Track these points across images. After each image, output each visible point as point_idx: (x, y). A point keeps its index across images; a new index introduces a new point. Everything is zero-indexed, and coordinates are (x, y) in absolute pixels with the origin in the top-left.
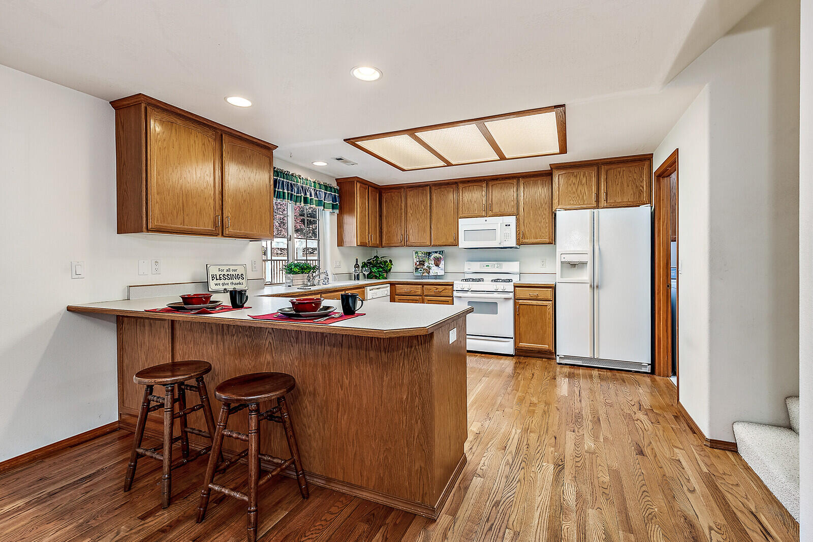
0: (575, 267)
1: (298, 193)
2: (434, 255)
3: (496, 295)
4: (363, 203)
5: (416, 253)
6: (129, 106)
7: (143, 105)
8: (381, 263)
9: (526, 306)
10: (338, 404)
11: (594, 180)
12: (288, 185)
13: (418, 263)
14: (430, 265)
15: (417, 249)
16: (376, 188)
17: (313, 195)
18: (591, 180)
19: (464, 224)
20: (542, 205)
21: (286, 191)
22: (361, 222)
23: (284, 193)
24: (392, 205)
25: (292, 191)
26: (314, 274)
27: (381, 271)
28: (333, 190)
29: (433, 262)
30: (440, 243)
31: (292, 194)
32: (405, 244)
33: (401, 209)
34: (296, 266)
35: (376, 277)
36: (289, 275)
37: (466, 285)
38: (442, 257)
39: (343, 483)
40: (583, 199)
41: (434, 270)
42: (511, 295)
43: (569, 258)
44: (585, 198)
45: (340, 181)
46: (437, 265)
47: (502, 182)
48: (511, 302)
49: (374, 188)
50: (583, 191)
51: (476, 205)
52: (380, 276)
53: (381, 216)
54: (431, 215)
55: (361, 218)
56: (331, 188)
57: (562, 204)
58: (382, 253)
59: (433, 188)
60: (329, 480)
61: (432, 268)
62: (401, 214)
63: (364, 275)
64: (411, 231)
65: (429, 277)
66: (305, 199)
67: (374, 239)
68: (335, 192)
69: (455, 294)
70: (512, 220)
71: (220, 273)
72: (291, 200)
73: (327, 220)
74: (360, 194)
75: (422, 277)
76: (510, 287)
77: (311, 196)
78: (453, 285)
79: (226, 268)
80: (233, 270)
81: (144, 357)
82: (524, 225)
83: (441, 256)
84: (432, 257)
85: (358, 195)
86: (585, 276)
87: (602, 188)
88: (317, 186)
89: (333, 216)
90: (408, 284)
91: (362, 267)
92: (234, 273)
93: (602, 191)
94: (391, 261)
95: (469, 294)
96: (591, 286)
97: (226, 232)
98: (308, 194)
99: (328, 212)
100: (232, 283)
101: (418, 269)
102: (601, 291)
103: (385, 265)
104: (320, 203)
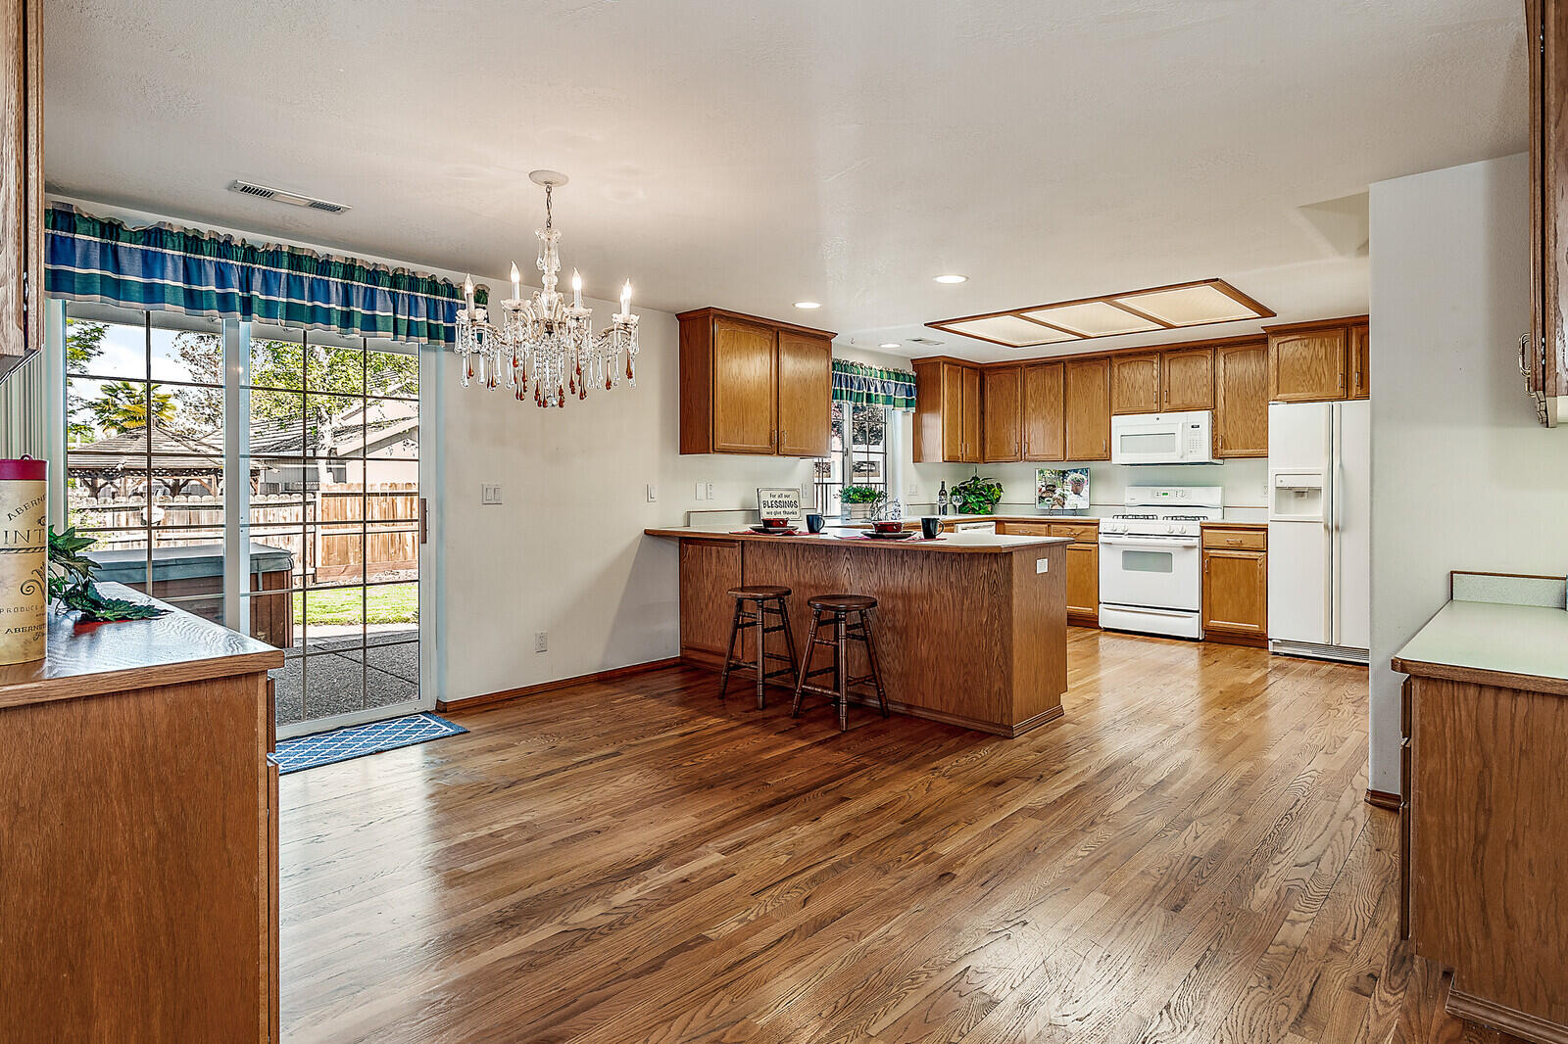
0: (1302, 496)
1: (859, 389)
2: (1073, 476)
3: (1169, 541)
4: (952, 396)
5: (1041, 472)
6: (695, 318)
7: (711, 318)
8: (982, 488)
9: (1221, 560)
10: (918, 630)
11: (1339, 352)
12: (847, 380)
13: (1044, 489)
14: (1066, 492)
15: (1042, 466)
16: (975, 369)
17: (879, 389)
18: (1333, 352)
19: (1121, 424)
20: (1256, 392)
21: (844, 388)
22: (949, 424)
23: (841, 391)
24: (1002, 395)
25: (851, 387)
26: (880, 504)
27: (981, 502)
28: (907, 378)
29: (1070, 488)
30: (1081, 457)
31: (851, 392)
32: (1022, 456)
33: (1016, 401)
34: (855, 491)
35: (974, 511)
36: (846, 505)
37: (1120, 525)
38: (1085, 479)
39: (923, 709)
40: (1320, 383)
41: (1072, 501)
42: (1196, 542)
43: (1288, 482)
44: (1323, 381)
45: (917, 364)
46: (1077, 492)
47: (1188, 354)
48: (1196, 553)
49: (971, 368)
50: (1320, 370)
51: (1142, 393)
52: (980, 509)
53: (982, 413)
54: (1065, 410)
55: (949, 420)
56: (904, 375)
57: (1283, 393)
58: (984, 471)
59: (1069, 366)
60: (909, 706)
61: (1069, 497)
62: (1016, 408)
63: (955, 506)
64: (1032, 437)
65: (1064, 512)
66: (869, 396)
67: (970, 449)
68: (910, 381)
69: (1102, 538)
70: (1203, 418)
71: (772, 499)
72: (850, 400)
73: (899, 422)
74: (949, 381)
75: (1051, 512)
76: (1194, 528)
77: (876, 391)
78: (1098, 524)
79: (778, 493)
80: (786, 496)
81: (710, 586)
82: (1225, 426)
83: (1083, 476)
84: (1069, 478)
85: (946, 381)
86: (1317, 510)
87: (1354, 365)
88: (885, 375)
89: (906, 417)
90: (1025, 522)
91: (951, 495)
92: (786, 499)
93: (1354, 370)
94: (999, 486)
95: (1125, 539)
96: (1326, 527)
97: (782, 450)
98: (872, 388)
99: (899, 412)
100: (785, 512)
101: (1044, 498)
102: (1345, 536)
103: (989, 491)
104: (888, 400)
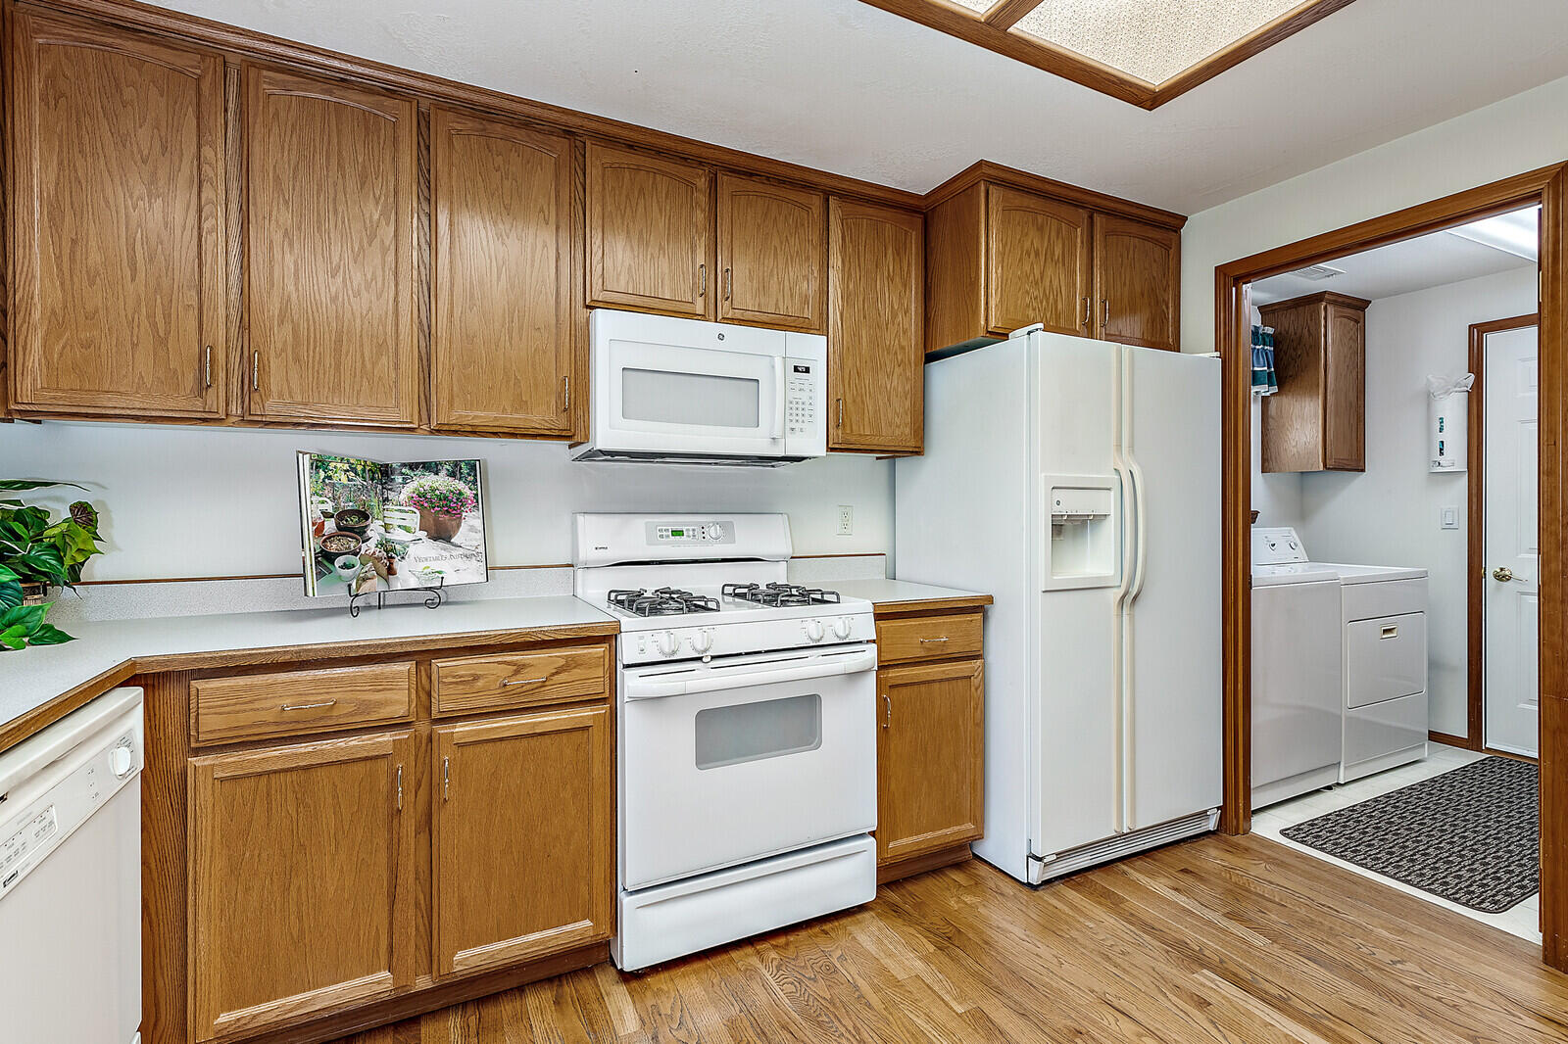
2: (421, 483)
3: (813, 661)
5: (320, 464)
11: (1080, 255)
13: (330, 526)
14: (397, 535)
18: (1072, 252)
29: (414, 519)
32: (231, 406)
38: (468, 492)
40: (1057, 311)
41: (424, 562)
42: (868, 655)
44: (1060, 305)
46: (441, 533)
50: (1055, 284)
58: (9, 455)
61: (412, 550)
69: (632, 683)
70: (814, 352)
83: (460, 485)
84: (410, 491)
87: (1098, 287)
93: (1098, 295)
94: (84, 515)
95: (702, 678)
101: (331, 559)
